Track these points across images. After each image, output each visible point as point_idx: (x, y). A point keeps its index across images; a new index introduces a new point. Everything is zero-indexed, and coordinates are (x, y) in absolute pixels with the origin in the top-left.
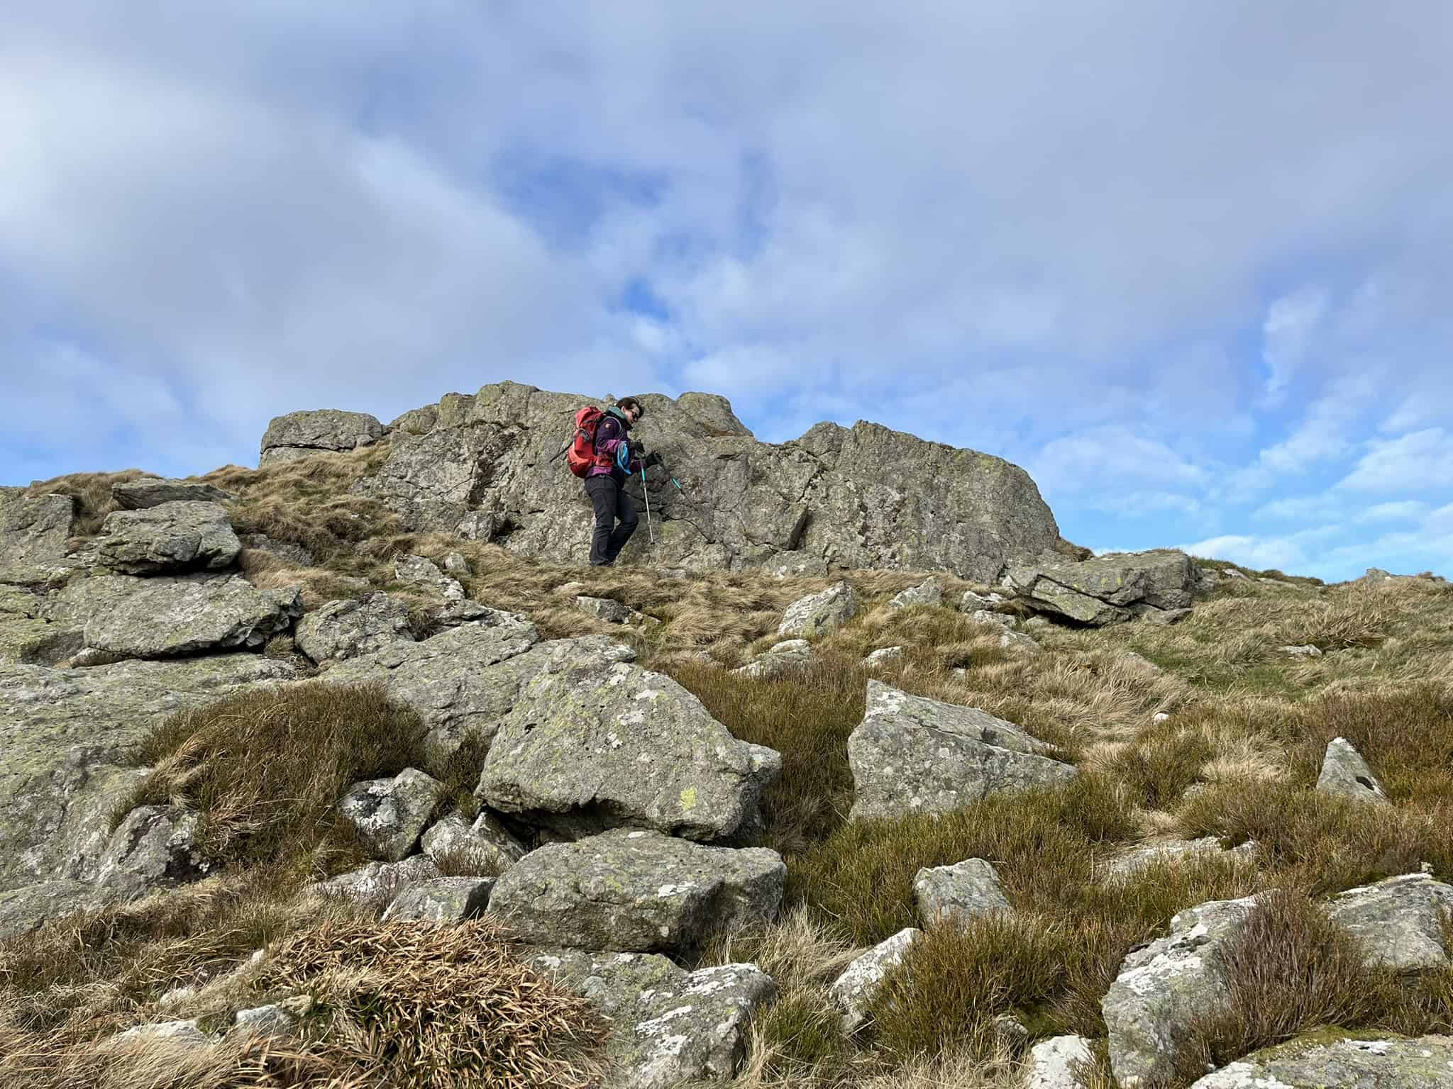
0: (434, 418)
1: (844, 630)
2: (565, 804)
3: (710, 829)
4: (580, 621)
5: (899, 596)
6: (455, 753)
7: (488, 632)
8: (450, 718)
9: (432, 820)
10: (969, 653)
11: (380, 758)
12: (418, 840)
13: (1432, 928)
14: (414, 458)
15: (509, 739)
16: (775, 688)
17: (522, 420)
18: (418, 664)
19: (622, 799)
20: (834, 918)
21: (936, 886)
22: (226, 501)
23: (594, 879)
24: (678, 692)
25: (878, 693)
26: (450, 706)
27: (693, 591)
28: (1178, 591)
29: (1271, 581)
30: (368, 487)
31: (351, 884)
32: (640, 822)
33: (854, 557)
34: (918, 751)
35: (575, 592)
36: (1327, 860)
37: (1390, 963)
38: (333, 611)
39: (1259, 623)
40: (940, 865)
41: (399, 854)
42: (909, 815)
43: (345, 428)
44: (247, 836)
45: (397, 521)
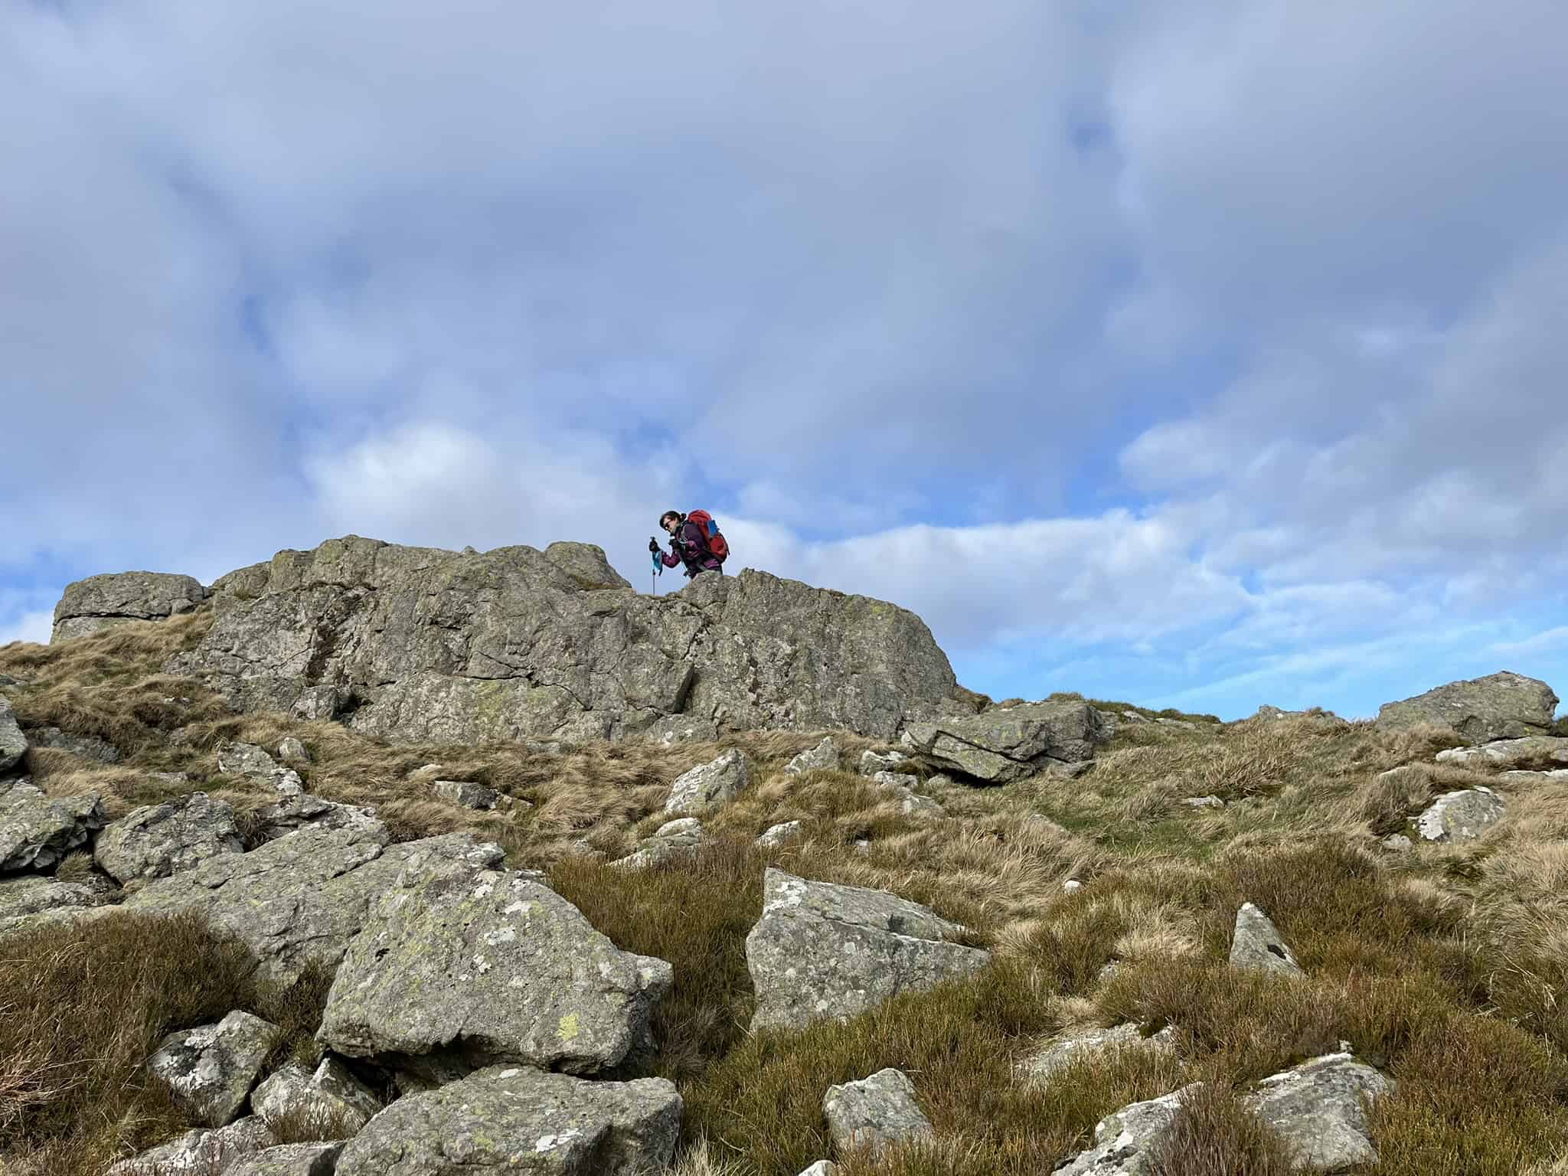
0: (265, 577)
1: (737, 805)
2: (425, 1045)
3: (594, 1060)
4: (440, 811)
5: (794, 761)
6: (292, 988)
7: (330, 836)
8: (285, 947)
9: (264, 1072)
10: (871, 823)
11: (200, 1002)
12: (247, 1098)
13: (1357, 1118)
14: (241, 628)
15: (357, 969)
16: (662, 882)
17: (368, 580)
18: (246, 881)
19: (492, 1033)
20: (738, 1153)
21: (848, 1107)
22: (10, 687)
23: (461, 1138)
24: (554, 902)
25: (776, 883)
26: (285, 931)
27: (569, 767)
28: (1079, 742)
29: (1169, 720)
30: (186, 663)
31: (166, 1158)
32: (512, 1057)
33: (745, 717)
34: (822, 948)
35: (433, 777)
36: (1247, 1044)
37: (1318, 1162)
38: (141, 820)
39: (1162, 775)
40: (851, 1080)
41: (224, 1117)
42: (815, 1023)
43: (157, 592)
44: (39, 1107)
45: (221, 703)
